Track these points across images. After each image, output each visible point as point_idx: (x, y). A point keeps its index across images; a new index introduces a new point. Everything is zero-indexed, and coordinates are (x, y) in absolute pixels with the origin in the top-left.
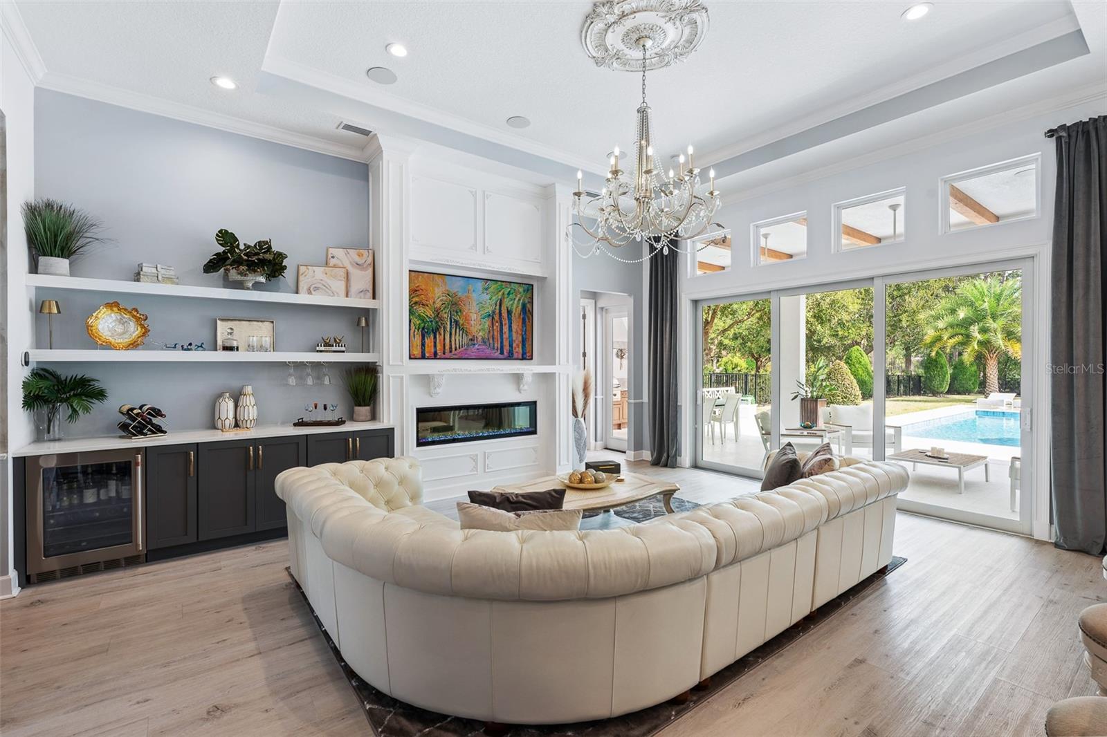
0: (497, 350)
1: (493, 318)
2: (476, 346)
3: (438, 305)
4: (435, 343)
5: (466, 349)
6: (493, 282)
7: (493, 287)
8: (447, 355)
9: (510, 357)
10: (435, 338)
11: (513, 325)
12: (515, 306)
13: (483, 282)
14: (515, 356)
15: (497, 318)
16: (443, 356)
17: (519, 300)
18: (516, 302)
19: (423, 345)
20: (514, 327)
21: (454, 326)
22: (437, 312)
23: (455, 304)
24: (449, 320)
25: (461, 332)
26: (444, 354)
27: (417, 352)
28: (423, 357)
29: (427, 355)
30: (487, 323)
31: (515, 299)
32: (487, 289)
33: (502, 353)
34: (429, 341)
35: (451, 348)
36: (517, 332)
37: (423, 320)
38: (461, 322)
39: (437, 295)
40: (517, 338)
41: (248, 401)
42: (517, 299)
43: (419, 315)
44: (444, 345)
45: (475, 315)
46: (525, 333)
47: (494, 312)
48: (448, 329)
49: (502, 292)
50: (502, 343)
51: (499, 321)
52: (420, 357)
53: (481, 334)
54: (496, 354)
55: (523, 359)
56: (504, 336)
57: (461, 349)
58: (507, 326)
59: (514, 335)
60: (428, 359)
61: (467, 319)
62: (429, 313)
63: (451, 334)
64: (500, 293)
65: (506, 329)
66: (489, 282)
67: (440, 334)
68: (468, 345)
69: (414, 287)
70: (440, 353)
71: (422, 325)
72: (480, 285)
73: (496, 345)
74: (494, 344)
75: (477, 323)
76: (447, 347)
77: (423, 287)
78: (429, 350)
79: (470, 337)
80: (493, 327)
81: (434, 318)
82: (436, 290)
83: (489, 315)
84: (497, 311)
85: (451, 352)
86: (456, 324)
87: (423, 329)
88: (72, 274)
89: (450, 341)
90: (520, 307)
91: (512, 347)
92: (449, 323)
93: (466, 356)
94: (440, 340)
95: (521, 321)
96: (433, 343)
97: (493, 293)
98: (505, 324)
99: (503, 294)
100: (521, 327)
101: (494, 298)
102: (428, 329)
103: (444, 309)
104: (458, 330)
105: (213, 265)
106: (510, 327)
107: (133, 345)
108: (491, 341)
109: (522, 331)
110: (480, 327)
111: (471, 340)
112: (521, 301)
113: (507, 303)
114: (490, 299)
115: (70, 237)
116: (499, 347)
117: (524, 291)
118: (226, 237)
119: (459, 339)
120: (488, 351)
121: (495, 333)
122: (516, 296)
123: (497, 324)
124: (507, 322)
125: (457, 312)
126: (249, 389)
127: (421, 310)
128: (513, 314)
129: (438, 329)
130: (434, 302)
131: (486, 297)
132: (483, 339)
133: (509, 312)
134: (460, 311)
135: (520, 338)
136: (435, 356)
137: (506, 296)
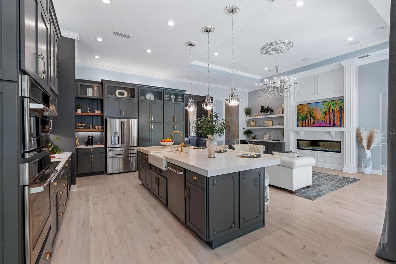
0: (328, 123)
1: (326, 113)
2: (320, 123)
3: (306, 112)
4: (306, 123)
5: (316, 124)
6: (326, 102)
7: (326, 103)
8: (310, 125)
9: (334, 125)
10: (306, 121)
11: (335, 115)
12: (336, 108)
13: (322, 103)
14: (337, 125)
15: (328, 113)
16: (308, 126)
17: (338, 105)
18: (336, 107)
19: (302, 123)
20: (336, 115)
21: (311, 117)
22: (306, 114)
23: (312, 111)
24: (310, 116)
25: (314, 119)
26: (309, 125)
27: (300, 125)
28: (302, 126)
29: (303, 126)
30: (323, 115)
31: (336, 106)
32: (323, 105)
33: (330, 124)
34: (304, 122)
35: (311, 124)
36: (337, 117)
37: (302, 117)
38: (314, 116)
39: (306, 110)
40: (337, 119)
41: (267, 135)
42: (337, 105)
43: (301, 116)
44: (308, 123)
45: (319, 113)
46: (341, 117)
47: (326, 111)
48: (310, 118)
49: (330, 104)
50: (330, 121)
51: (328, 114)
52: (301, 126)
53: (321, 119)
54: (327, 125)
55: (340, 126)
56: (331, 119)
57: (314, 124)
58: (332, 115)
59: (336, 118)
60: (304, 127)
61: (316, 115)
62: (304, 115)
63: (310, 120)
64: (329, 105)
65: (332, 116)
66: (324, 102)
67: (307, 120)
68: (316, 123)
69: (299, 108)
70: (307, 125)
71: (302, 118)
72: (321, 104)
73: (327, 122)
74: (326, 122)
75: (320, 116)
76: (309, 124)
77: (302, 108)
78: (304, 124)
79: (317, 120)
80: (326, 116)
81: (305, 116)
82: (306, 108)
83: (325, 113)
84: (328, 111)
85: (311, 125)
86: (312, 117)
87: (302, 119)
88: (250, 117)
89: (310, 122)
90: (338, 108)
91: (335, 122)
92: (310, 117)
93: (316, 126)
94: (307, 122)
95: (339, 113)
96: (305, 123)
97: (326, 105)
98: (331, 115)
99: (330, 105)
100: (339, 115)
101: (326, 107)
102: (304, 119)
103: (308, 113)
104: (313, 118)
105: (261, 111)
106: (334, 116)
107: (254, 126)
108: (325, 121)
109: (340, 116)
110: (321, 117)
111: (318, 121)
112: (339, 106)
113: (332, 107)
114: (325, 108)
115: (249, 112)
116: (329, 122)
117: (340, 102)
118: (263, 108)
119: (313, 121)
120: (324, 124)
121: (327, 118)
122: (337, 104)
123: (328, 115)
124: (332, 114)
125: (312, 113)
126: (268, 133)
127: (301, 114)
128: (335, 111)
129: (306, 119)
130: (305, 112)
131: (323, 107)
132: (322, 120)
133: (333, 111)
134: (314, 113)
135: (339, 119)
136: (306, 126)
137: (332, 105)
